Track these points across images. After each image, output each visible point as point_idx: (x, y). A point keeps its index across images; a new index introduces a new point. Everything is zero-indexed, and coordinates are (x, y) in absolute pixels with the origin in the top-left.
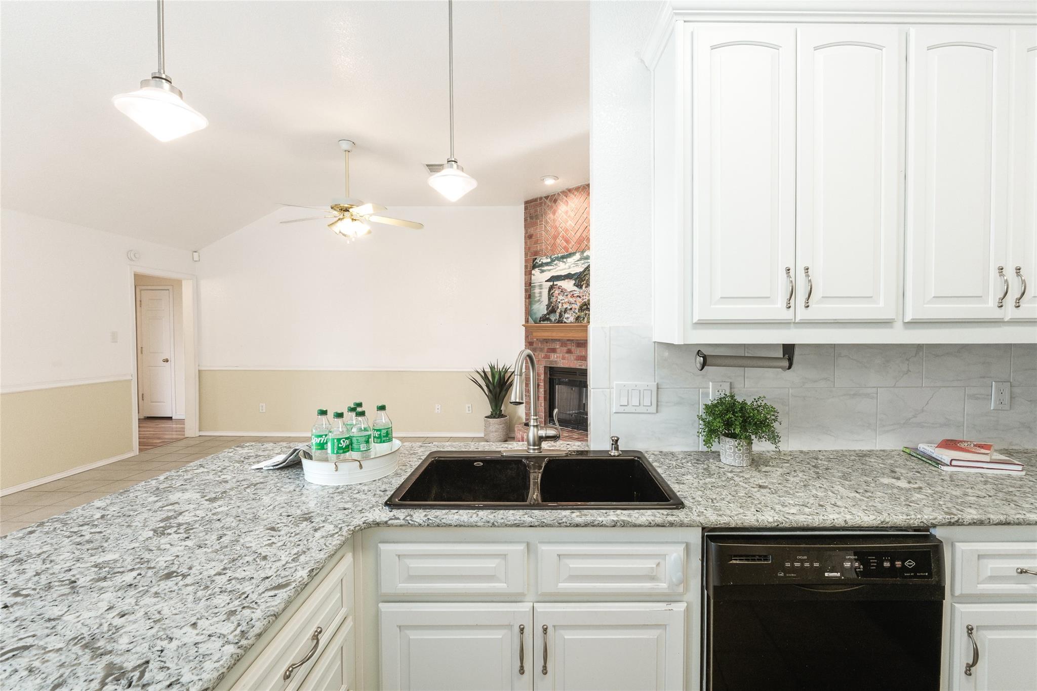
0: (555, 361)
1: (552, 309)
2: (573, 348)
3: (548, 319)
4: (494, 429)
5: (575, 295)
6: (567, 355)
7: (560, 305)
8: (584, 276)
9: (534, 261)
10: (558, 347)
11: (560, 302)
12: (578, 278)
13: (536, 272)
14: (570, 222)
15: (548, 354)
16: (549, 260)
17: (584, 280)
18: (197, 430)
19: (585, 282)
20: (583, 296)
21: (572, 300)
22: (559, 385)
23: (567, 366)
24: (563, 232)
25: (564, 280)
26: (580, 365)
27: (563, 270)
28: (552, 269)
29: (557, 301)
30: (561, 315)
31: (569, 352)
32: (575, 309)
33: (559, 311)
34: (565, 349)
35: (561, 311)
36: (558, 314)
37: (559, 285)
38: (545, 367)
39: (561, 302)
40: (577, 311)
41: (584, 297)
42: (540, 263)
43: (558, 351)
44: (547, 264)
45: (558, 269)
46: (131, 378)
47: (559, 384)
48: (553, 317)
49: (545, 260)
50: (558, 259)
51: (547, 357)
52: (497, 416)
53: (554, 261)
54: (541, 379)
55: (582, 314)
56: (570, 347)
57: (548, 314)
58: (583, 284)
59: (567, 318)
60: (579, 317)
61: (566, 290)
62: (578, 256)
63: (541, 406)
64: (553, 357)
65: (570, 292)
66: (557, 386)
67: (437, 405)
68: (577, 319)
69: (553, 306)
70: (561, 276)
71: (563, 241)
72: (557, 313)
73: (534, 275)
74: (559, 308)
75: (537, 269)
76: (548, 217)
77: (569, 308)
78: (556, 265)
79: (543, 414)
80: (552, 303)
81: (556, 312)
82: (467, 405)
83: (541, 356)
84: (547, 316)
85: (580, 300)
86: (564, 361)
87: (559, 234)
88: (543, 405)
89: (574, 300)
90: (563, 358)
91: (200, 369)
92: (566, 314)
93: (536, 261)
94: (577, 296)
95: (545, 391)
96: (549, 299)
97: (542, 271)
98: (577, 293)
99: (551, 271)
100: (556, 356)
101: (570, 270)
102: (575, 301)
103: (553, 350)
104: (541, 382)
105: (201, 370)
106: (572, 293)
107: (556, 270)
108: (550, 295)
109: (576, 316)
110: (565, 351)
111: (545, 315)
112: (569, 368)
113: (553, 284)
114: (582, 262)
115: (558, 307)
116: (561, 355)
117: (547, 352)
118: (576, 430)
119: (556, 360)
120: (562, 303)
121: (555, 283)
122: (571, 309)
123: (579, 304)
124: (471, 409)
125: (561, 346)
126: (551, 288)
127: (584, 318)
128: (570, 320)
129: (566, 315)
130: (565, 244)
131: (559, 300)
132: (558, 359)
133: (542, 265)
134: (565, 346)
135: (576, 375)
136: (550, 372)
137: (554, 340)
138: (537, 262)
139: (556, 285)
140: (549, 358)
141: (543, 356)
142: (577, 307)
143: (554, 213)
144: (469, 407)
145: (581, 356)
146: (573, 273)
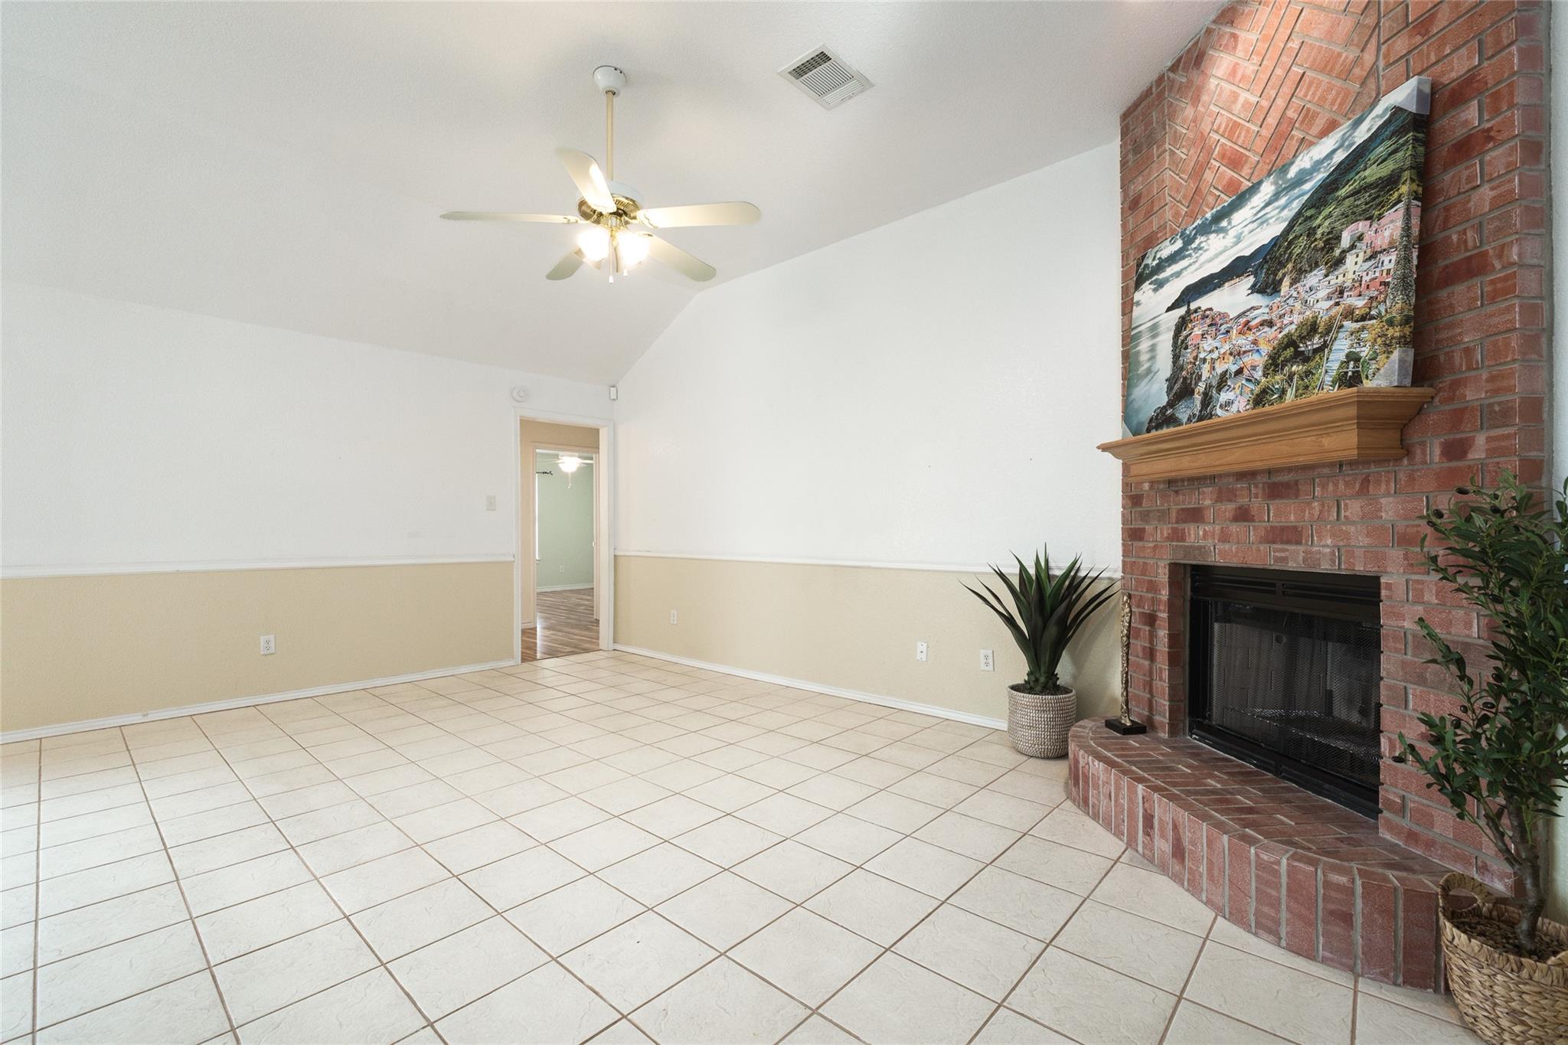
0: (1200, 548)
1: (1181, 388)
2: (1257, 504)
3: (1172, 421)
4: (1025, 721)
5: (1253, 323)
6: (1234, 528)
7: (1206, 368)
8: (1288, 248)
9: (1138, 266)
10: (1208, 502)
11: (1204, 360)
12: (1265, 261)
13: (1145, 294)
14: (1244, 96)
15: (1180, 526)
16: (1179, 244)
17: (1289, 260)
18: (611, 641)
19: (1290, 266)
20: (1281, 317)
21: (1244, 342)
22: (1229, 621)
23: (1234, 562)
24: (1223, 140)
25: (1220, 285)
26: (1277, 559)
27: (1217, 256)
28: (1186, 268)
29: (1196, 358)
30: (1207, 400)
31: (1243, 515)
32: (1254, 368)
33: (1201, 387)
34: (1229, 508)
35: (1209, 387)
36: (1198, 398)
37: (1203, 308)
38: (1170, 565)
39: (1208, 358)
40: (1258, 374)
41: (1286, 320)
42: (1157, 261)
43: (1209, 514)
44: (1173, 258)
45: (1202, 259)
46: (513, 559)
47: (1225, 619)
48: (1183, 412)
49: (1167, 250)
50: (1205, 229)
51: (1177, 536)
52: (1038, 688)
53: (1195, 238)
54: (1160, 600)
55: (1278, 377)
56: (1243, 501)
57: (1171, 404)
58: (1284, 275)
59: (1229, 403)
60: (1264, 392)
61: (1224, 316)
62: (1267, 189)
63: (1161, 679)
64: (1195, 534)
65: (1239, 316)
66: (1216, 626)
67: (919, 644)
68: (1259, 400)
69: (1185, 379)
70: (1212, 277)
71: (1223, 168)
72: (1196, 396)
73: (1138, 304)
74: (1203, 379)
75: (1147, 286)
76: (1179, 121)
77: (1234, 368)
78: (1198, 248)
79: (1167, 703)
80: (1182, 368)
81: (1192, 392)
82: (983, 652)
83: (1162, 533)
84: (1169, 412)
85: (1270, 333)
86: (1227, 546)
87: (1210, 153)
88: (1166, 675)
89: (1251, 338)
90: (1225, 538)
91: (616, 554)
92: (1222, 394)
93: (1145, 262)
94: (1262, 324)
95: (1173, 639)
96: (1176, 357)
97: (1160, 284)
98: (1261, 314)
99: (1185, 273)
100: (1201, 533)
101: (1241, 246)
102: (1255, 342)
103: (1195, 515)
104: (1162, 608)
105: (618, 556)
106: (1243, 320)
107: (1197, 265)
108: (1179, 345)
109: (1257, 390)
110: (1229, 515)
111: (1164, 409)
112: (1242, 569)
113: (1189, 309)
114: (1283, 201)
115: (1200, 377)
116: (1217, 528)
117: (1177, 522)
118: (1270, 775)
119: (1202, 543)
120: (1213, 361)
121: (1193, 306)
122: (1240, 372)
123: (1266, 349)
124: (990, 660)
125: (1219, 499)
126: (1182, 324)
127: (1283, 392)
128: (1234, 408)
129: (1224, 396)
130: (1230, 173)
131: (1202, 356)
132: (1209, 542)
133: (1160, 268)
134: (1230, 500)
135: (1273, 592)
136: (1193, 582)
137: (1197, 481)
138: (1147, 266)
139: (1196, 311)
140: (1183, 539)
141: (1166, 535)
142: (1259, 360)
143: (1196, 100)
144: (986, 657)
145: (1283, 529)
146: (1247, 253)
